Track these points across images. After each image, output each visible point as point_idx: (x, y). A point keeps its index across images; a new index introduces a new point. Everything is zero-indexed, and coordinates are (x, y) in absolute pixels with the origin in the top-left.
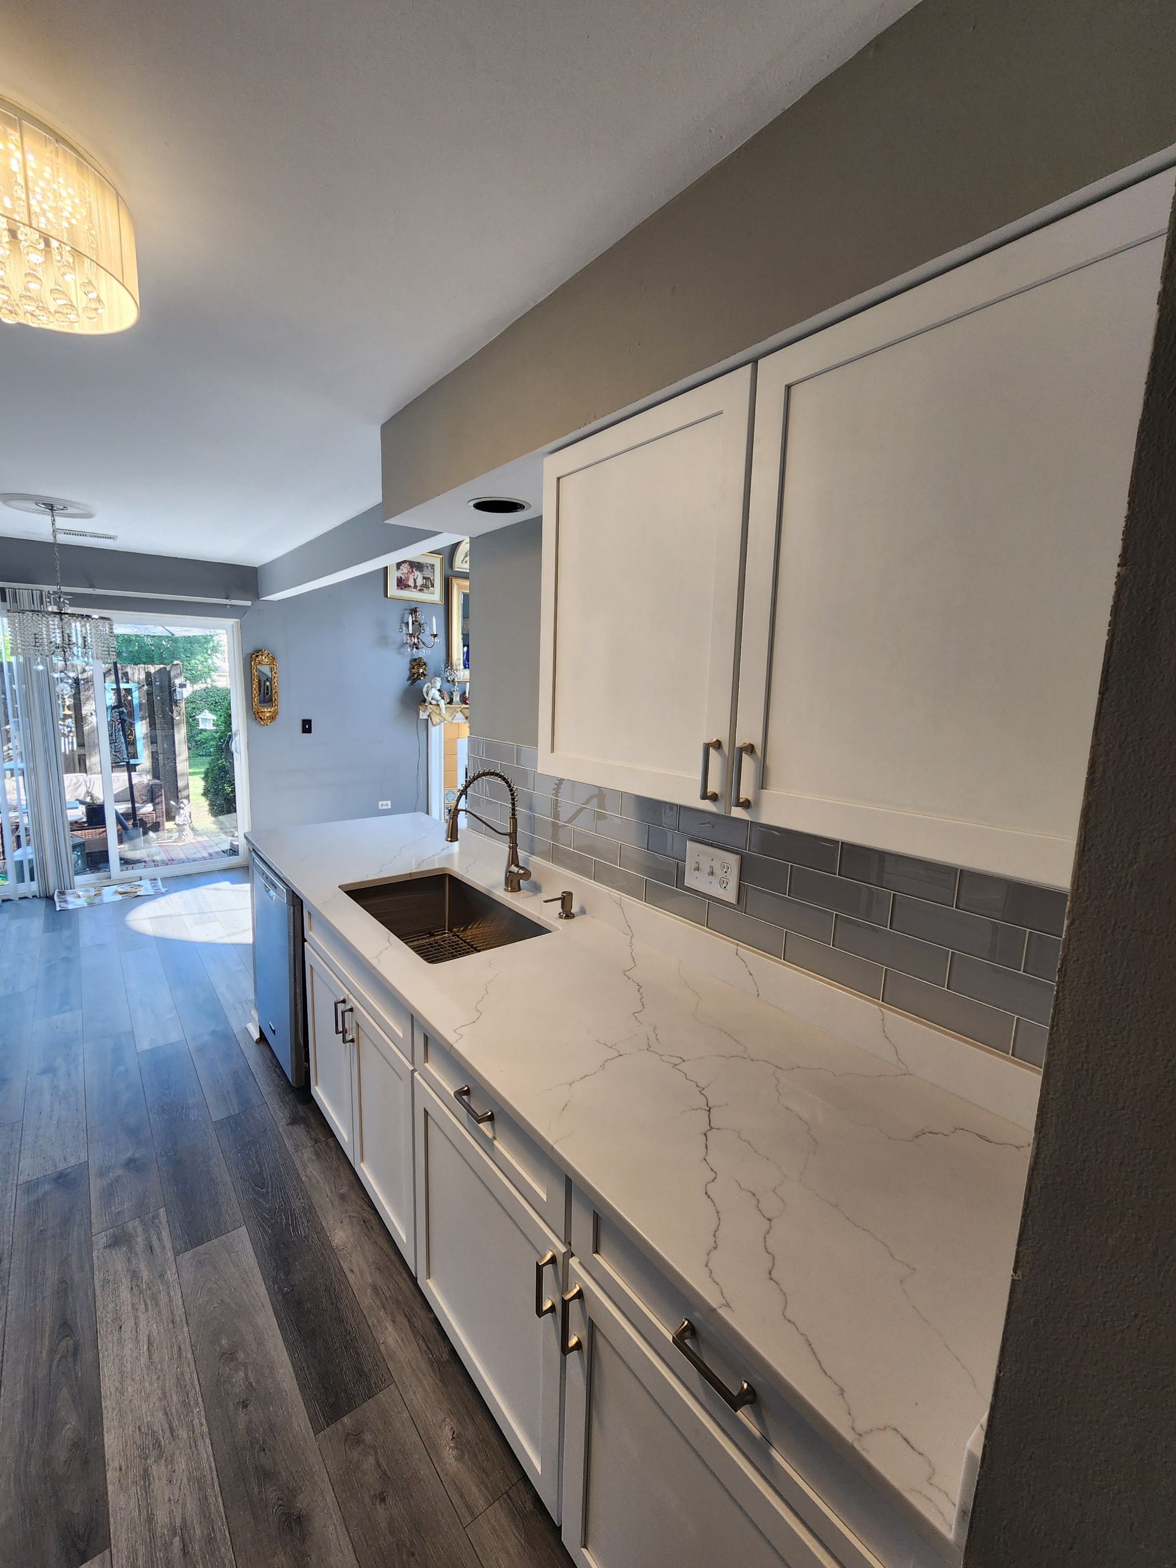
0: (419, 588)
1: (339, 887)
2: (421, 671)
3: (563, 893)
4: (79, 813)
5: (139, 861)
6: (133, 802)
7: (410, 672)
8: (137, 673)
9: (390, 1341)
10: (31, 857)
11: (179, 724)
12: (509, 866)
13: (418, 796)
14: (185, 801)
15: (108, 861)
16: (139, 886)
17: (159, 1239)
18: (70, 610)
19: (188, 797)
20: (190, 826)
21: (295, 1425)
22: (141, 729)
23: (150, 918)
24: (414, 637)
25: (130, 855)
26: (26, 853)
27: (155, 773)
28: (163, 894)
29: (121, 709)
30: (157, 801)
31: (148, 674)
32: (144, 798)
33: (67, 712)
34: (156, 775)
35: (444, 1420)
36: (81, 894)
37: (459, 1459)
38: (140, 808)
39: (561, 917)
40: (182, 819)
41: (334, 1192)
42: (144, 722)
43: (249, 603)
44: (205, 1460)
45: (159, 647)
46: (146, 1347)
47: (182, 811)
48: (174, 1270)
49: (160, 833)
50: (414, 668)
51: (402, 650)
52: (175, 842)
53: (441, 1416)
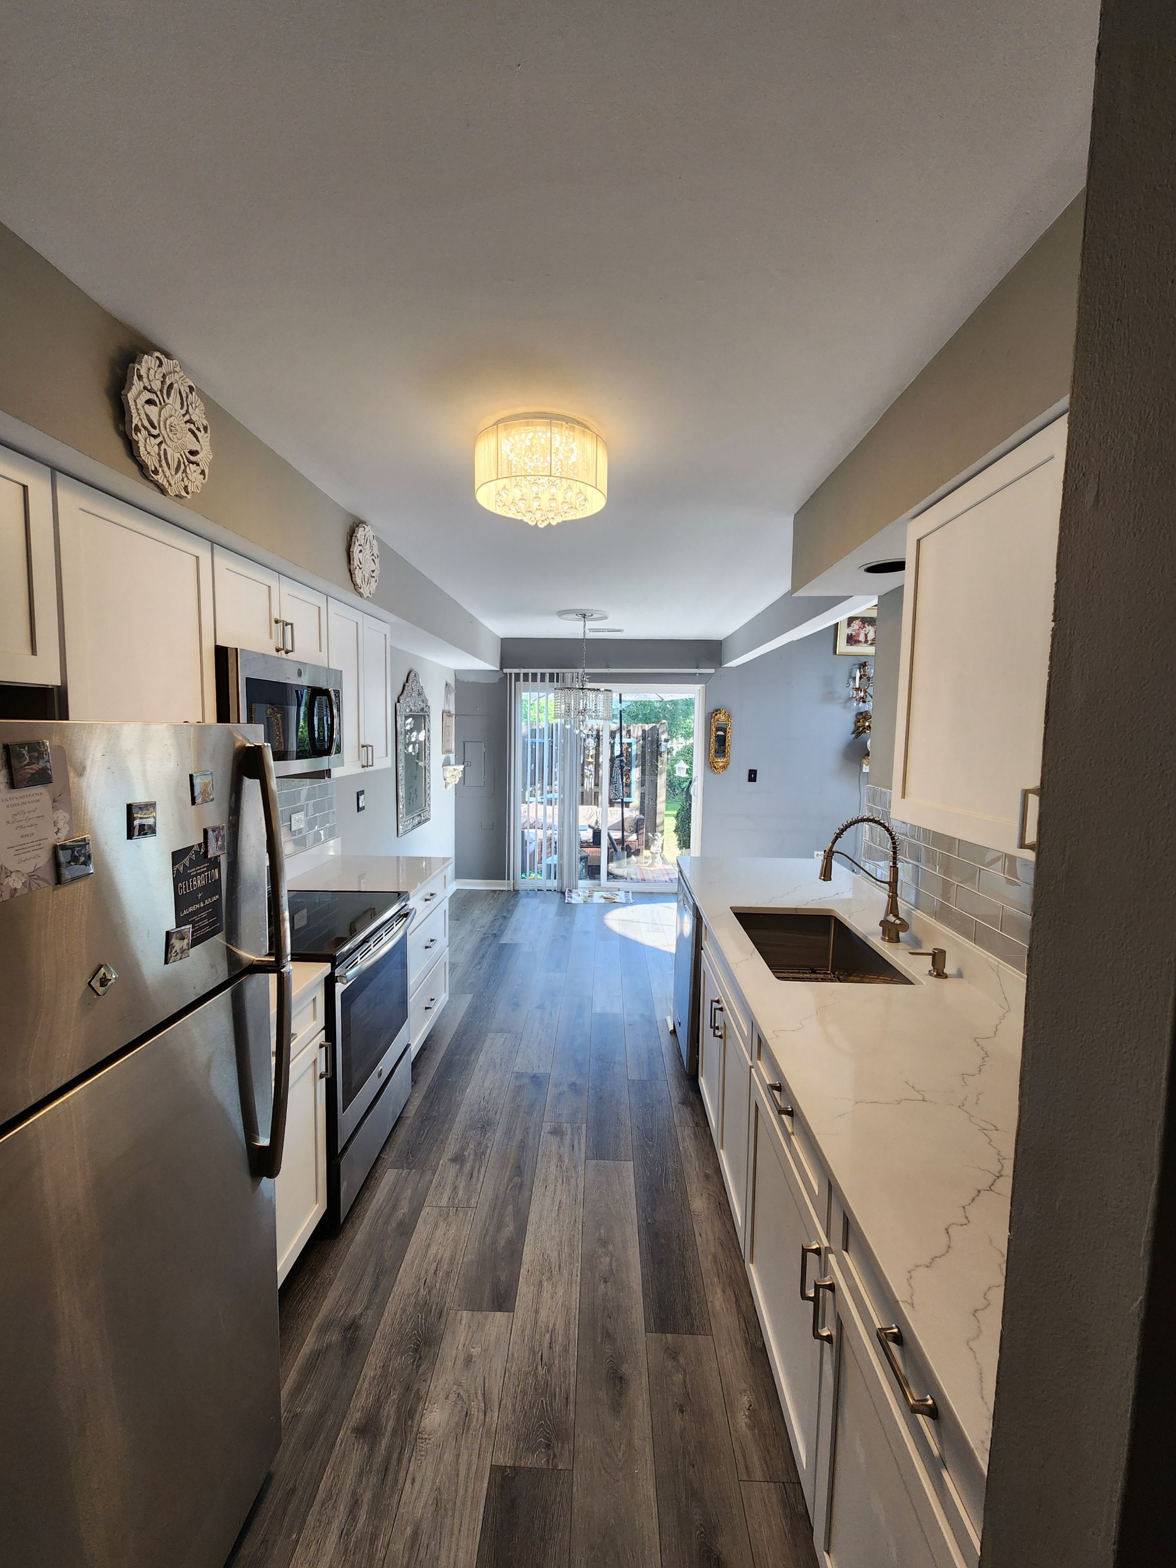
0: (869, 642)
1: (731, 908)
2: (867, 724)
3: (934, 949)
4: (587, 835)
5: (621, 877)
6: (623, 831)
7: (855, 725)
8: (637, 730)
9: (717, 1303)
10: (556, 862)
11: (661, 773)
12: (887, 915)
13: (856, 850)
14: (659, 834)
15: (599, 874)
16: (617, 895)
17: (579, 1143)
18: (589, 685)
19: (662, 832)
20: (661, 855)
21: (634, 1316)
22: (635, 774)
23: (619, 920)
24: (861, 691)
25: (617, 871)
26: (554, 859)
27: (642, 809)
28: (631, 904)
29: (621, 758)
30: (640, 832)
31: (644, 731)
32: (632, 829)
33: (590, 760)
34: (642, 812)
35: (745, 1391)
36: (580, 893)
37: (751, 1428)
38: (628, 836)
39: (930, 974)
40: (656, 848)
41: (701, 1168)
42: (638, 769)
43: (712, 671)
44: (574, 1299)
45: (664, 709)
46: (557, 1208)
47: (656, 842)
48: (583, 1168)
49: (639, 858)
50: (859, 722)
51: (848, 705)
52: (649, 867)
53: (744, 1386)
